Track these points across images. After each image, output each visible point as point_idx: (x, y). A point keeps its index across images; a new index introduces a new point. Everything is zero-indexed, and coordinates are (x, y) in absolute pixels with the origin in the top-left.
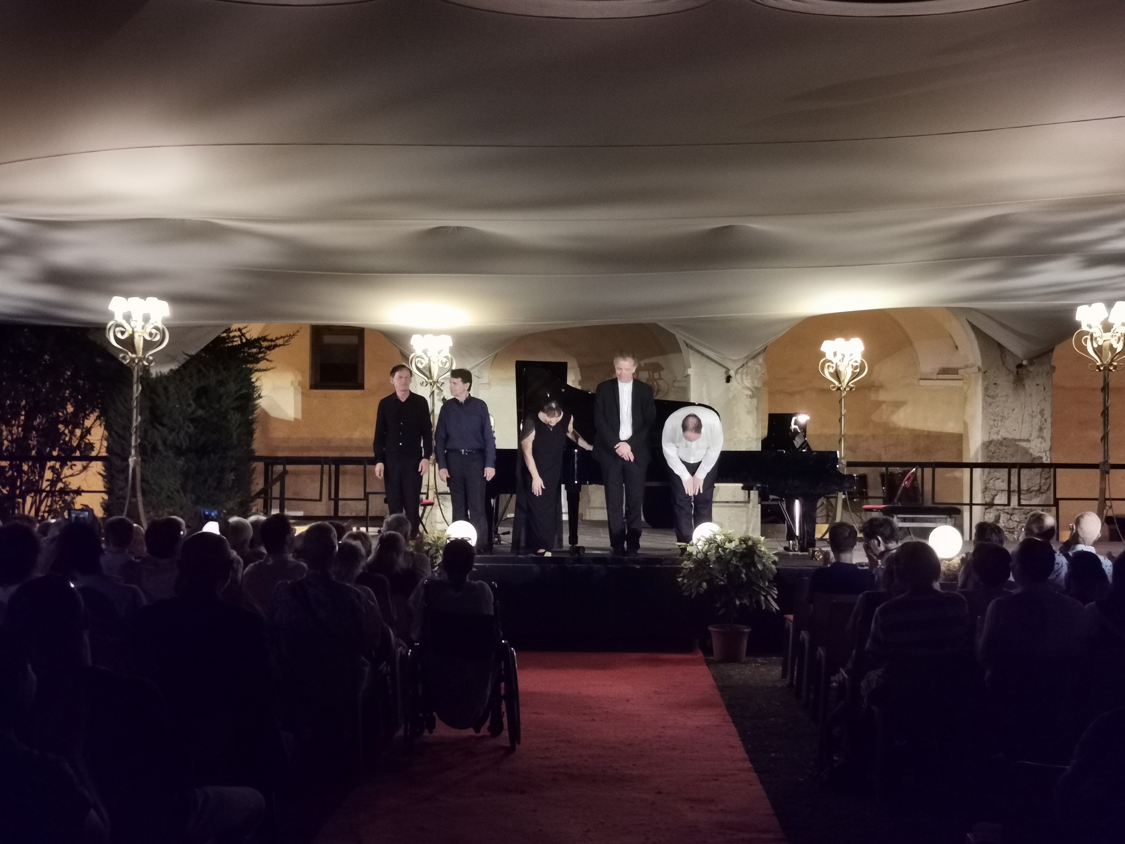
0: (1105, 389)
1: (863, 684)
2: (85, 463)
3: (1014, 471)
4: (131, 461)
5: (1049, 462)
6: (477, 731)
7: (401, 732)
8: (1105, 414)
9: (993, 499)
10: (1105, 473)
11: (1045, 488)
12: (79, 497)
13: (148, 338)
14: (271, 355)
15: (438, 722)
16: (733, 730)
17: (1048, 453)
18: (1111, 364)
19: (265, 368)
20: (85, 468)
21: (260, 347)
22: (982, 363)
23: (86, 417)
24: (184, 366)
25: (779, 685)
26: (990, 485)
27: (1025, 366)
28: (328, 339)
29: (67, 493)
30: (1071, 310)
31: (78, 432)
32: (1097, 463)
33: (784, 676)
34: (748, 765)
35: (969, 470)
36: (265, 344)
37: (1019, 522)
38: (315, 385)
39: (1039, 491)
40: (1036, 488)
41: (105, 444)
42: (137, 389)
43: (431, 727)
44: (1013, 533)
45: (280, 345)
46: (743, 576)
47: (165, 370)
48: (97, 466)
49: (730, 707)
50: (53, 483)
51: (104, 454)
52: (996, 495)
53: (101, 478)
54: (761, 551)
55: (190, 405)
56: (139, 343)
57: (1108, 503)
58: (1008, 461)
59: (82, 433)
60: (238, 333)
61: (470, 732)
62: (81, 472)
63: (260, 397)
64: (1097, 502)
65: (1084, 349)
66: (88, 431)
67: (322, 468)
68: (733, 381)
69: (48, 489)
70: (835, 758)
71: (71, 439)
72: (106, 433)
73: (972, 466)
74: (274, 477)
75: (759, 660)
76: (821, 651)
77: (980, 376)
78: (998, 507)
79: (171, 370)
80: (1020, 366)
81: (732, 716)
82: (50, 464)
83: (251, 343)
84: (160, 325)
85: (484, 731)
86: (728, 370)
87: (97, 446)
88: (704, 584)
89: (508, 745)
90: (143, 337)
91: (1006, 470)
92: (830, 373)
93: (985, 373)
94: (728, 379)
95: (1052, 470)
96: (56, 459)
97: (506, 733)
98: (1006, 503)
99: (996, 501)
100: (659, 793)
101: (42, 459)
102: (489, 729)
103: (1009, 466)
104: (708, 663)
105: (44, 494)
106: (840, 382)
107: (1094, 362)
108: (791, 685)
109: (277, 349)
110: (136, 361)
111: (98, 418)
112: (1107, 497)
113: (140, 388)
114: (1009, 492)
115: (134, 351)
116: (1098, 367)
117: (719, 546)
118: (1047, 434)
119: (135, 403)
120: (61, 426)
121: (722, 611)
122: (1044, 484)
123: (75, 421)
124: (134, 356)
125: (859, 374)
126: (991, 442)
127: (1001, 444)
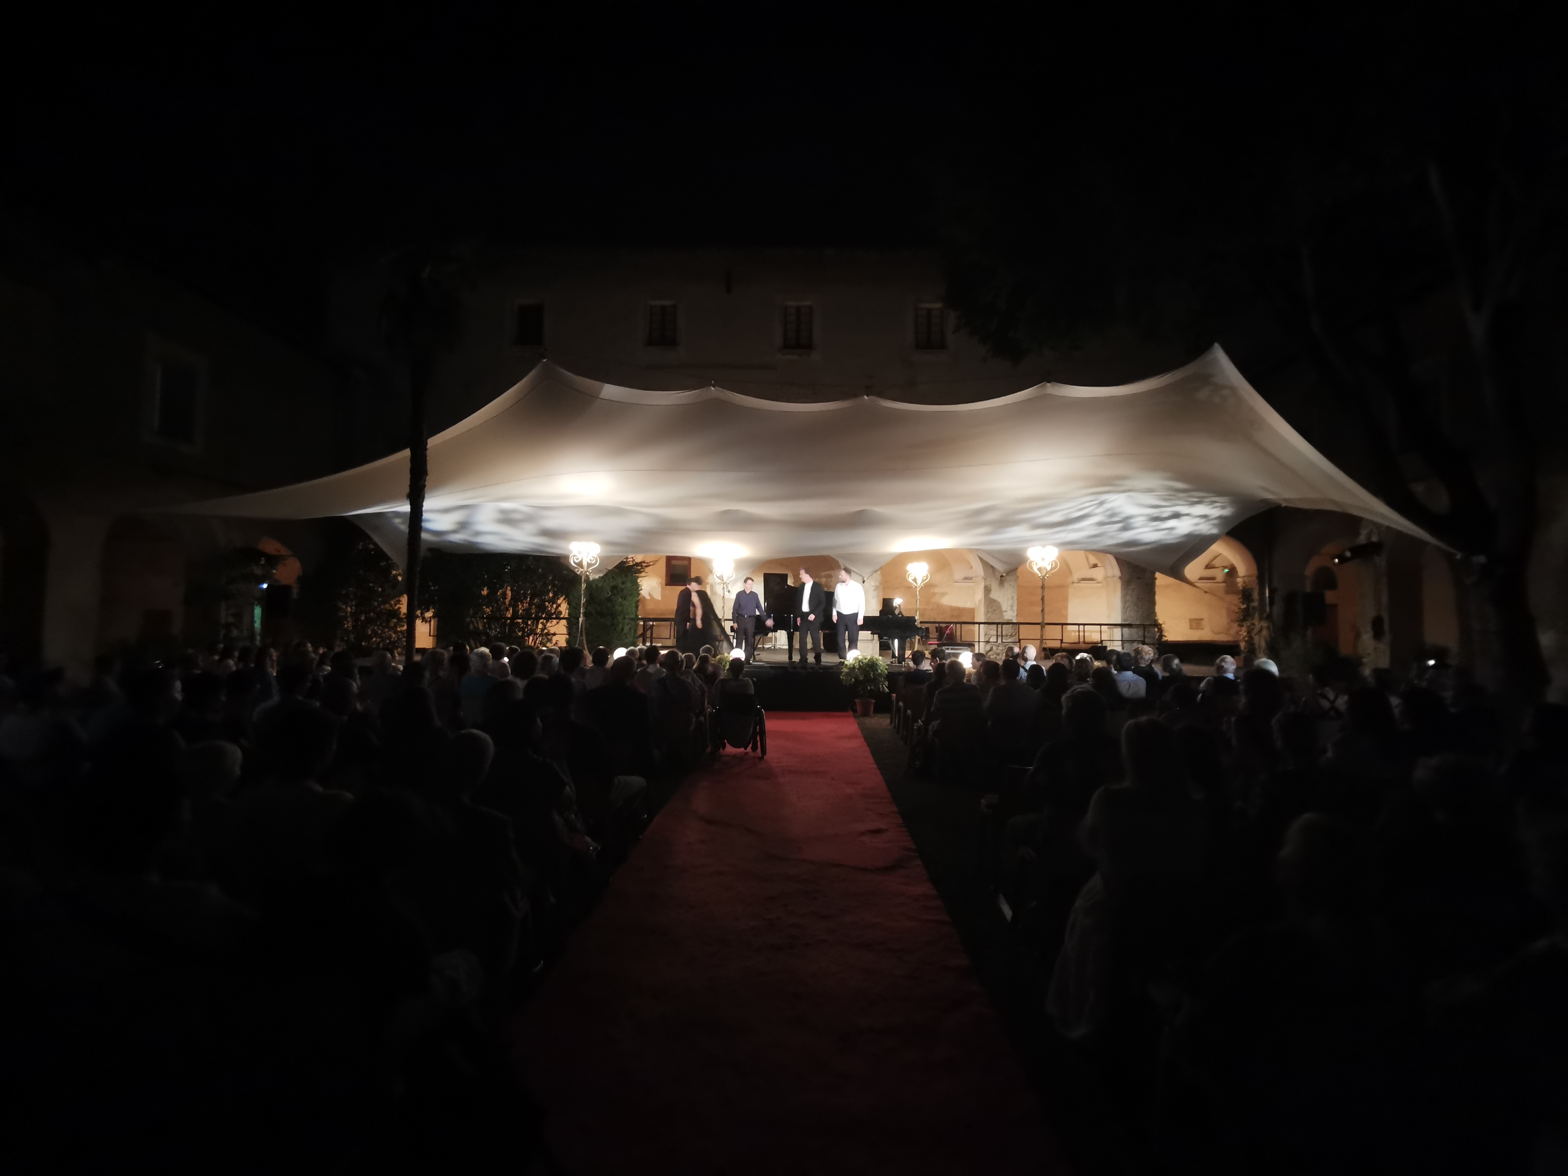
0: (1043, 587)
1: (930, 728)
2: (558, 620)
3: (1000, 626)
4: (581, 620)
5: (1016, 622)
6: (746, 749)
7: (709, 749)
8: (1043, 599)
9: (989, 639)
10: (1043, 627)
11: (1014, 634)
12: (555, 637)
13: (589, 562)
14: (647, 569)
15: (727, 745)
16: (867, 749)
17: (1016, 617)
18: (1045, 576)
19: (644, 576)
20: (558, 623)
21: (642, 566)
22: (984, 575)
23: (558, 599)
24: (605, 575)
25: (889, 727)
26: (988, 633)
27: (1005, 576)
28: (674, 562)
29: (549, 635)
30: (1025, 549)
31: (555, 606)
32: (1040, 622)
33: (891, 723)
34: (876, 766)
35: (978, 625)
36: (644, 565)
37: (1002, 650)
38: (667, 584)
39: (1011, 636)
40: (1010, 634)
41: (567, 611)
42: (584, 586)
43: (724, 747)
44: (999, 655)
45: (651, 565)
46: (872, 675)
47: (597, 577)
48: (564, 622)
49: (866, 738)
50: (542, 630)
51: (567, 616)
52: (990, 638)
53: (565, 627)
54: (880, 664)
55: (608, 593)
56: (585, 564)
57: (1044, 641)
58: (996, 621)
59: (557, 606)
60: (632, 559)
61: (742, 750)
62: (556, 624)
63: (641, 589)
64: (1039, 641)
65: (1032, 568)
66: (559, 605)
67: (671, 623)
68: (865, 582)
69: (540, 633)
70: (917, 763)
71: (551, 609)
72: (568, 606)
73: (979, 623)
74: (648, 628)
75: (879, 715)
76: (909, 712)
77: (983, 581)
78: (992, 643)
79: (600, 577)
80: (1002, 576)
81: (867, 742)
82: (541, 621)
83: (637, 564)
84: (596, 556)
85: (749, 749)
86: (863, 578)
87: (563, 613)
88: (853, 679)
89: (761, 755)
90: (587, 562)
91: (996, 625)
92: (912, 580)
93: (985, 579)
94: (864, 582)
95: (1018, 625)
96: (544, 619)
97: (759, 750)
98: (996, 641)
99: (991, 641)
100: (833, 779)
101: (537, 619)
102: (751, 748)
103: (997, 624)
104: (855, 717)
105: (538, 635)
106: (917, 583)
107: (1037, 575)
108: (895, 727)
109: (650, 567)
110: (584, 573)
111: (564, 599)
112: (1044, 638)
113: (585, 585)
114: (997, 636)
115: (583, 568)
116: (1040, 577)
117: (860, 661)
118: (1015, 608)
119: (583, 593)
120: (547, 604)
121: (862, 692)
122: (1014, 632)
123: (553, 601)
124: (583, 570)
125: (926, 580)
126: (988, 612)
127: (993, 613)
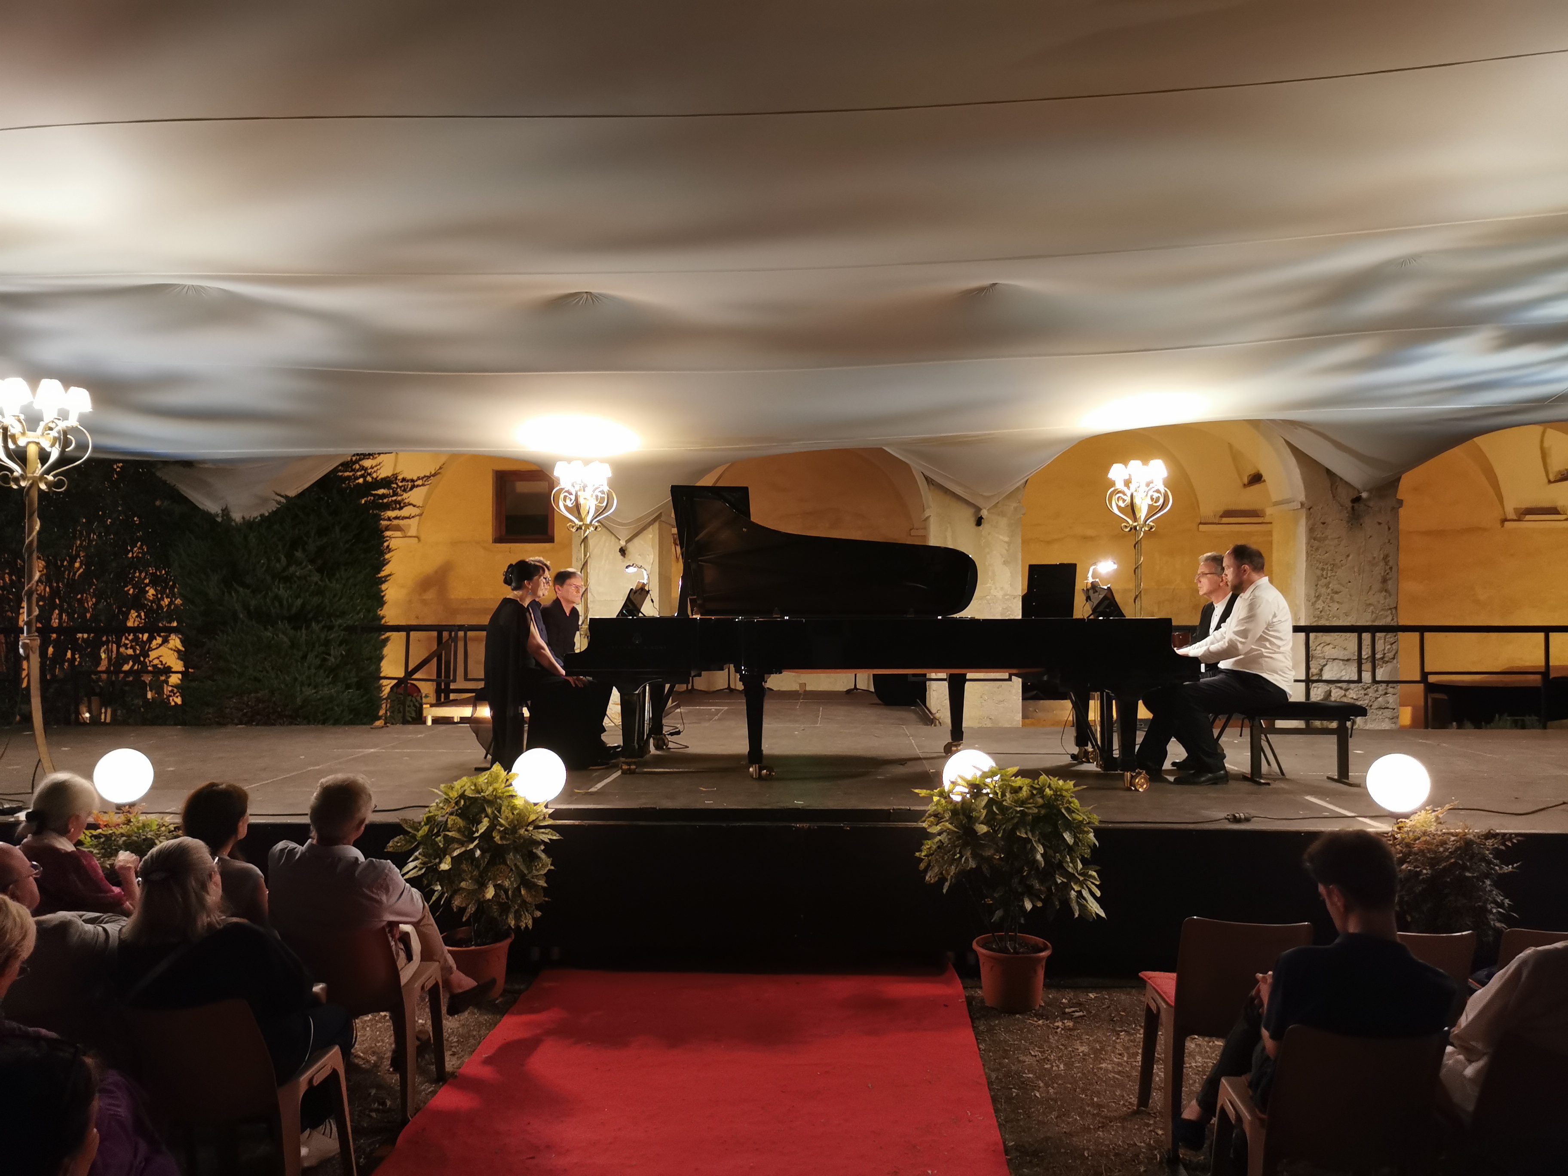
5: (1395, 622)
9: (1321, 670)
11: (1391, 655)
17: (1394, 610)
22: (1307, 497)
26: (1317, 653)
27: (1365, 500)
36: (403, 484)
39: (1383, 660)
45: (420, 486)
52: (1326, 664)
53: (180, 655)
55: (279, 560)
68: (986, 524)
77: (1303, 513)
80: (1357, 500)
86: (978, 510)
93: (1310, 509)
94: (979, 521)
99: (1326, 674)
103: (1358, 630)
106: (1134, 519)
117: (992, 801)
118: (1393, 586)
122: (1390, 651)
125: (1162, 507)
126: (1318, 597)
127: (1332, 600)
